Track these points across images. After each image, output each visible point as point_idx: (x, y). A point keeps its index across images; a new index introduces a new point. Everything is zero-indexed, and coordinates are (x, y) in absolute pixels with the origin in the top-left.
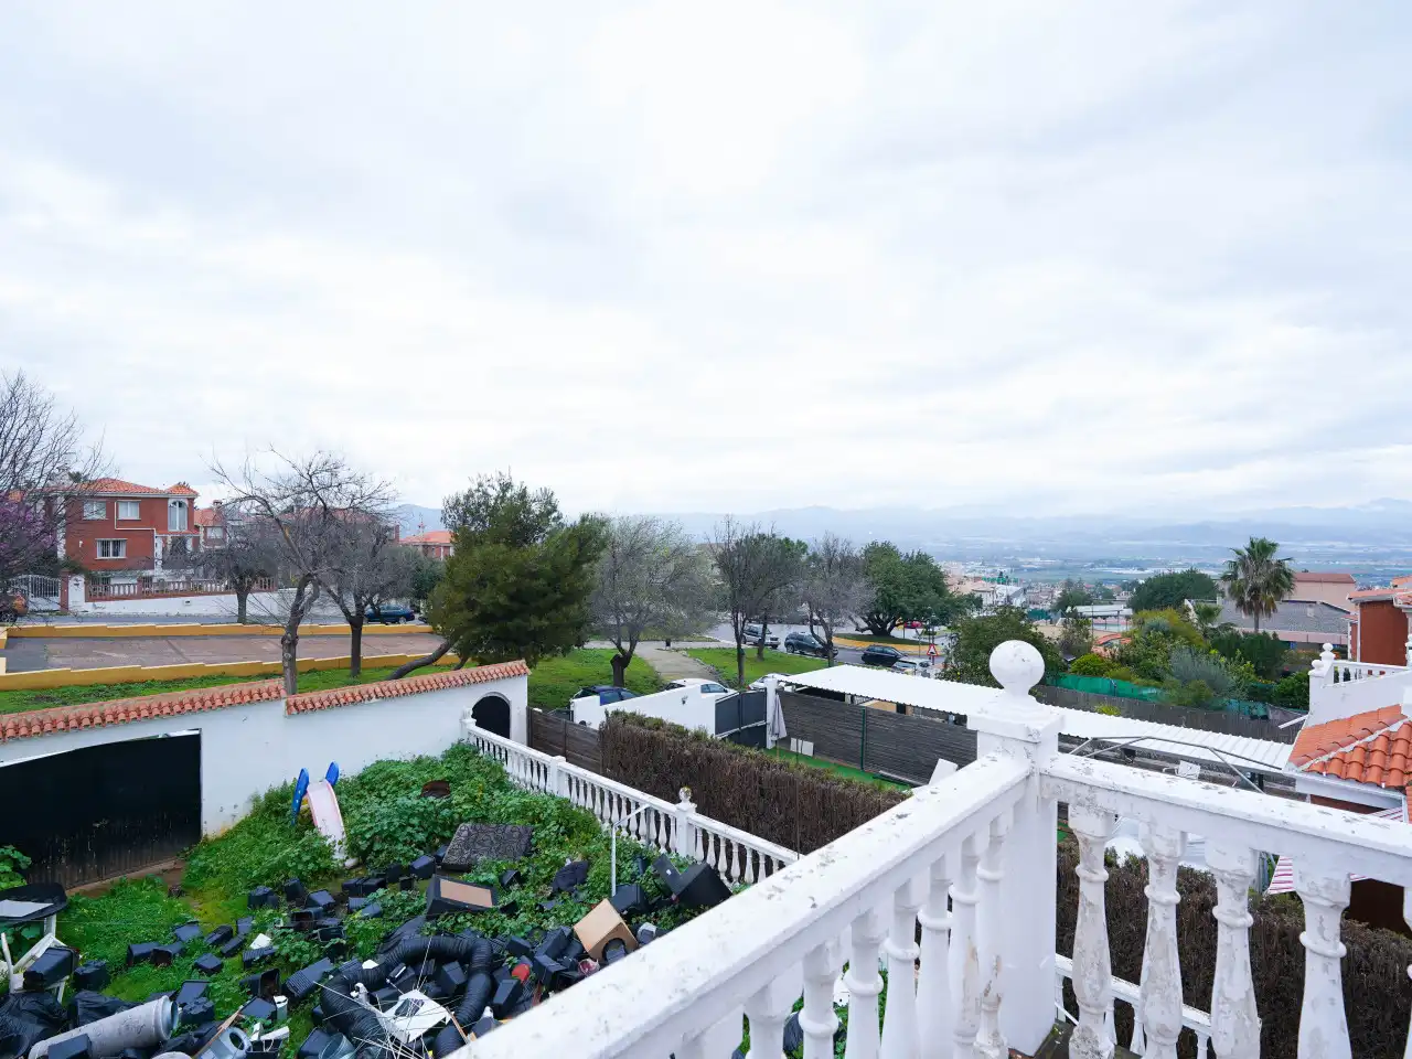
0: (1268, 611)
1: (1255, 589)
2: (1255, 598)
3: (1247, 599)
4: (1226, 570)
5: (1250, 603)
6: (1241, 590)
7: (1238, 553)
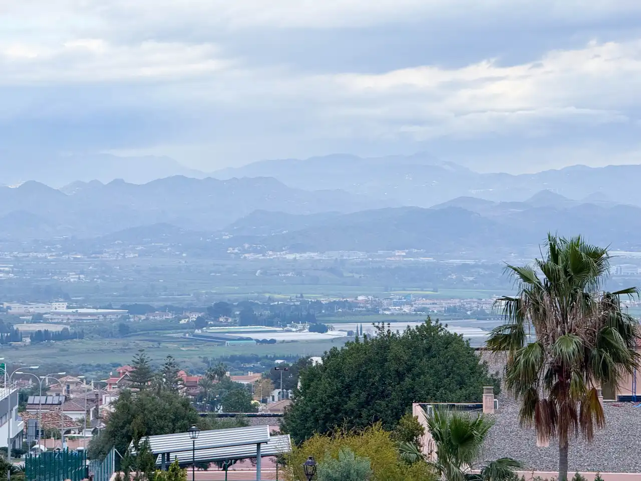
0: (586, 421)
2: (560, 390)
3: (544, 395)
5: (550, 405)
6: (531, 373)
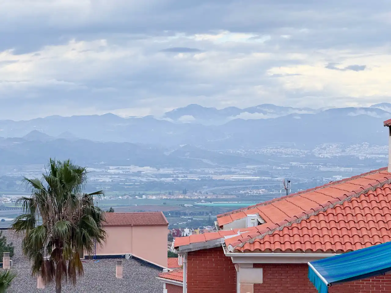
0: (72, 273)
1: (57, 241)
2: (56, 254)
3: (47, 257)
4: (21, 211)
5: (50, 263)
6: (39, 244)
7: (36, 185)
